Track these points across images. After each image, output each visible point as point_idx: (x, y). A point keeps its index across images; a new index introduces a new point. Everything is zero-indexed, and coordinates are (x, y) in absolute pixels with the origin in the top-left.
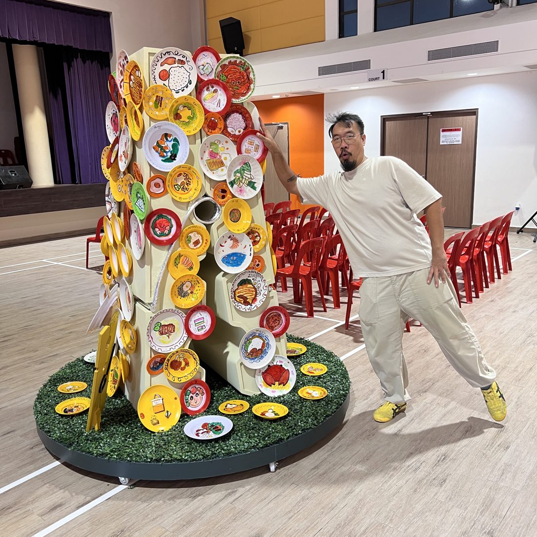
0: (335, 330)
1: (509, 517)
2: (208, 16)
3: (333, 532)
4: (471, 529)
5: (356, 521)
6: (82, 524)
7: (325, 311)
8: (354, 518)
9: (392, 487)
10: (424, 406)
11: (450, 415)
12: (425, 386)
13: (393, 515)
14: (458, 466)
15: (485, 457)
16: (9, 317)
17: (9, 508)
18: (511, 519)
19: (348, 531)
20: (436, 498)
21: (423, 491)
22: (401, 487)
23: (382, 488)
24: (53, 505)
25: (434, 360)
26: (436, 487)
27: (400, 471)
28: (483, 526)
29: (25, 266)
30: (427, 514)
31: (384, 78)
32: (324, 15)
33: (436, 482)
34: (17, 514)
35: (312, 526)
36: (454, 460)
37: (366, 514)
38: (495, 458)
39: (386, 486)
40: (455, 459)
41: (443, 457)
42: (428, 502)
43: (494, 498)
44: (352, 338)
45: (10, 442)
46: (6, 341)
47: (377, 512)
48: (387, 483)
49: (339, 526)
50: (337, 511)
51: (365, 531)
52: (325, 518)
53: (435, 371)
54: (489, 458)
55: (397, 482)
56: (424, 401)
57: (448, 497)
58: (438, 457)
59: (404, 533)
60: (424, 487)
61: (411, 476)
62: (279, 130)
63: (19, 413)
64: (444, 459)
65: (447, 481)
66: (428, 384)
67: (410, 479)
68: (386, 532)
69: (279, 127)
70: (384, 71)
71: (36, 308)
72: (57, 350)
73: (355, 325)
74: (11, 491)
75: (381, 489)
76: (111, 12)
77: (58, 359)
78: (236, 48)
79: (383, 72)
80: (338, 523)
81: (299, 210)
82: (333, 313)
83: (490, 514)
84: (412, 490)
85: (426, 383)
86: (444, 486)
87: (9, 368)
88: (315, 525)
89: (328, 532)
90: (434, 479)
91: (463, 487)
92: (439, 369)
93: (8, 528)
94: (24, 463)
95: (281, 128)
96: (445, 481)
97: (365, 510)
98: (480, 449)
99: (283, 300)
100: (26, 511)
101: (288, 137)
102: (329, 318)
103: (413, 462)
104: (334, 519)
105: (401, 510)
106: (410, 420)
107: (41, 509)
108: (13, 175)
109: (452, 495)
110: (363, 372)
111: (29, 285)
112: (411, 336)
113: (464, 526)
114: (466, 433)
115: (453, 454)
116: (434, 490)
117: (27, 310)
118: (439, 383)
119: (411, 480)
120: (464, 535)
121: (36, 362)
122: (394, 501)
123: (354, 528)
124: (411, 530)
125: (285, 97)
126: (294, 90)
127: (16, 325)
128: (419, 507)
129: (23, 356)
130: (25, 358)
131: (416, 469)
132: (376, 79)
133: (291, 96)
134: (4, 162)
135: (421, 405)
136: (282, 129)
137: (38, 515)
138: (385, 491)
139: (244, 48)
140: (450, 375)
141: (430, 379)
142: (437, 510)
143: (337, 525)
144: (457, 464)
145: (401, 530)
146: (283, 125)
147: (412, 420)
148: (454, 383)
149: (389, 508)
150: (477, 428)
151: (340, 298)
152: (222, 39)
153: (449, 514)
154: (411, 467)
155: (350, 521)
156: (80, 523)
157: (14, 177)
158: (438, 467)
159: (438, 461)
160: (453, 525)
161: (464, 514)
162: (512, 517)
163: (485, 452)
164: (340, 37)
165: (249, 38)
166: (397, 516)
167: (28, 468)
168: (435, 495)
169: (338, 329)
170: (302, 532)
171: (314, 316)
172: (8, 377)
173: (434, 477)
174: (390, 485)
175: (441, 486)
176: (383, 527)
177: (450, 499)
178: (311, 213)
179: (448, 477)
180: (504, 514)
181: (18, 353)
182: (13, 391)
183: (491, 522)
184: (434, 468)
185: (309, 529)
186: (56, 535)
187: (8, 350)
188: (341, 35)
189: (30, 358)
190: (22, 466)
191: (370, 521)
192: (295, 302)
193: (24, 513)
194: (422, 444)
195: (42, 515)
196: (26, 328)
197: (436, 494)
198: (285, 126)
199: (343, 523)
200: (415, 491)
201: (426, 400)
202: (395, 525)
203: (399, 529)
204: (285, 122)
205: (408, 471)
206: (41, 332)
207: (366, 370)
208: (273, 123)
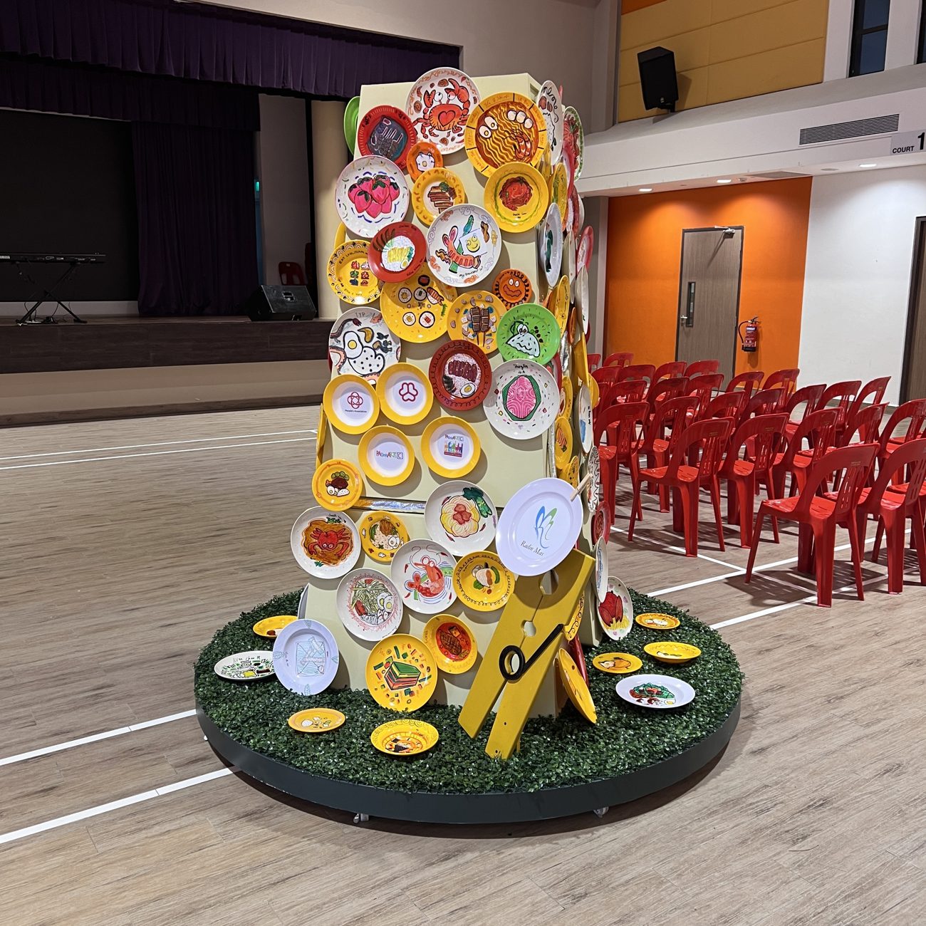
0: (726, 581)
1: (894, 914)
2: (622, 47)
3: (575, 873)
4: (814, 916)
5: (619, 865)
6: (222, 787)
7: (722, 549)
8: (619, 860)
9: (705, 829)
10: (828, 719)
11: (870, 741)
12: (847, 688)
13: (686, 870)
14: (842, 820)
15: (901, 816)
16: (234, 505)
17: (139, 750)
18: (897, 917)
19: (600, 876)
20: (775, 858)
21: (757, 844)
22: (722, 832)
23: (688, 827)
24: (196, 757)
25: (885, 650)
26: (784, 843)
27: (731, 809)
28: (838, 918)
29: (284, 437)
30: (749, 879)
31: (922, 148)
32: (826, 38)
33: (788, 836)
34: (147, 759)
35: (547, 857)
36: (840, 809)
37: (641, 859)
38: (919, 821)
39: (696, 826)
40: (842, 810)
41: (821, 802)
42: (758, 863)
43: (882, 879)
44: (749, 597)
45: (174, 667)
46: (218, 536)
47: (662, 859)
48: (701, 821)
49: (590, 866)
50: (596, 845)
51: (627, 882)
52: (572, 851)
53: (878, 667)
54: (907, 819)
55: (718, 823)
56: (832, 712)
57: (798, 862)
58: (812, 800)
59: (693, 897)
60: (761, 841)
61: (747, 819)
62: (726, 240)
63: (198, 633)
64: (821, 805)
65: (809, 839)
66: (852, 686)
67: (743, 823)
68: (662, 891)
69: (726, 233)
70: (923, 134)
71: (276, 496)
72: (281, 556)
73: (766, 577)
74: (149, 730)
75: (686, 829)
76: (462, 47)
77: (278, 568)
78: (662, 99)
79: (922, 137)
80: (590, 861)
81: (723, 376)
82: (735, 554)
83: (860, 902)
84: (738, 840)
85: (850, 685)
86: (800, 844)
87: (208, 572)
88: (551, 857)
89: (568, 870)
90: (788, 831)
91: (832, 854)
92: (888, 666)
93: (128, 774)
94: (179, 697)
95: (731, 235)
96: (804, 838)
97: (642, 852)
98: (897, 802)
99: (657, 524)
100: (159, 758)
101: (741, 251)
102: (725, 561)
103: (762, 800)
104: (586, 854)
105: (704, 865)
106: (791, 736)
107: (180, 758)
108: (289, 299)
109: (807, 860)
110: (744, 652)
111: (278, 463)
112: (863, 606)
113: (803, 910)
114: (885, 773)
115: (842, 801)
116: (778, 847)
117: (263, 498)
118: (875, 689)
119: (746, 824)
120: (796, 923)
121: (245, 569)
122: (698, 849)
123: (613, 873)
124: (707, 895)
125: (739, 181)
126: (753, 170)
127: (239, 516)
128: (737, 867)
129: (233, 559)
130: (233, 562)
131: (762, 811)
132: (908, 149)
133: (749, 180)
134: (288, 281)
135: (823, 718)
136: (732, 237)
137: (172, 765)
138: (691, 832)
139: (677, 99)
140: (904, 677)
141: (862, 680)
142: (767, 877)
143: (587, 865)
144: (841, 817)
145: (689, 893)
146: (734, 231)
147: (793, 737)
148: (903, 693)
149: (685, 857)
150: (910, 769)
151: (762, 532)
152: (640, 84)
153: (787, 887)
154: (754, 806)
155: (610, 863)
156: (221, 786)
157: (289, 302)
158: (804, 816)
159: (809, 806)
160: (784, 905)
161: (813, 893)
162: (901, 915)
163: (904, 808)
164: (851, 75)
165: (687, 81)
166: (692, 871)
167: (182, 704)
168: (774, 855)
169: (731, 582)
170: (526, 861)
171: (698, 555)
172: (201, 584)
173: (787, 829)
174: (703, 826)
175: (794, 843)
176: (662, 883)
177: (799, 866)
178: (745, 382)
179: (815, 833)
180: (887, 907)
181: (227, 554)
182: (202, 602)
183: (857, 914)
184: (795, 816)
185: (540, 860)
186: (184, 794)
187: (215, 548)
188: (854, 70)
189: (240, 562)
190: (176, 701)
191: (643, 870)
192: (675, 530)
193: (156, 759)
194: (793, 775)
195: (177, 766)
196: (251, 522)
197: (779, 853)
198: (738, 233)
199: (597, 863)
200: (743, 842)
201: (835, 710)
202: (683, 884)
203: (685, 891)
204: (738, 225)
205: (746, 811)
206: (270, 529)
207: (750, 649)
208: (716, 227)
